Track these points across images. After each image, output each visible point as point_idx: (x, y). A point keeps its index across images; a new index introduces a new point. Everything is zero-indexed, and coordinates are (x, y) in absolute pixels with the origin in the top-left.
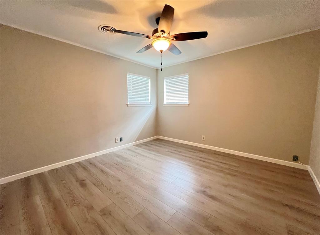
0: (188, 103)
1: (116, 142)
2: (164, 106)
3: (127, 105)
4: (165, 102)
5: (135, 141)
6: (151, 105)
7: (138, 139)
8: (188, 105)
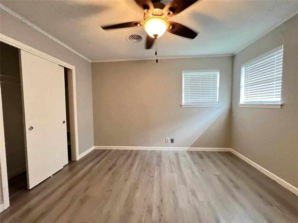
0: (280, 104)
1: (167, 142)
2: (239, 106)
3: (181, 106)
4: (243, 100)
5: (190, 147)
6: (219, 106)
7: (194, 145)
8: (279, 107)
